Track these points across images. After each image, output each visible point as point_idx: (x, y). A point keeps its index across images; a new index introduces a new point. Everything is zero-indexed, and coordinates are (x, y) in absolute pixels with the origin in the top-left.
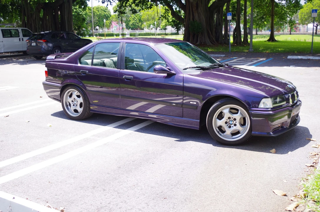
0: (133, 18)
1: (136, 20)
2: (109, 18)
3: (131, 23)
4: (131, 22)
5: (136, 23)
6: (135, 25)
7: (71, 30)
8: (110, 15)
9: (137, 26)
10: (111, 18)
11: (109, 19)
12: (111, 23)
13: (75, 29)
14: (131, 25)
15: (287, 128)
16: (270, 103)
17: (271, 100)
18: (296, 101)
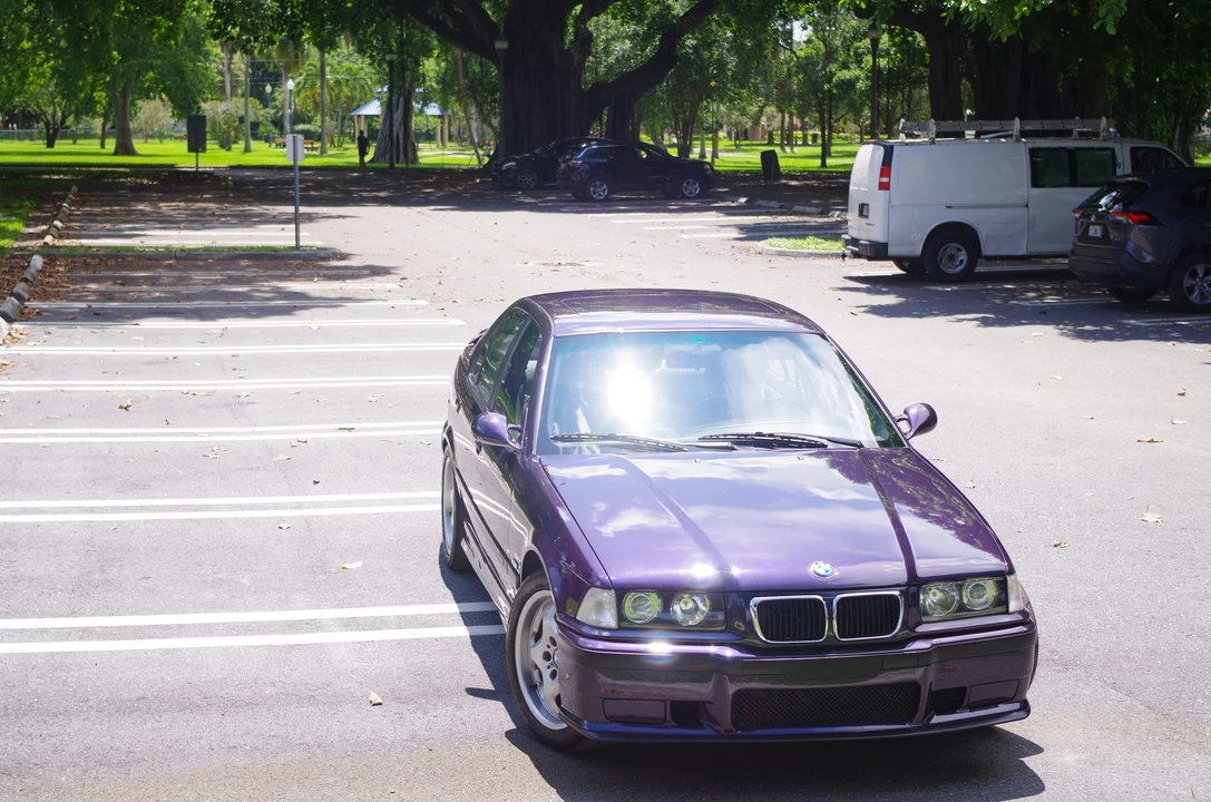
15: (718, 731)
16: (611, 608)
17: (619, 599)
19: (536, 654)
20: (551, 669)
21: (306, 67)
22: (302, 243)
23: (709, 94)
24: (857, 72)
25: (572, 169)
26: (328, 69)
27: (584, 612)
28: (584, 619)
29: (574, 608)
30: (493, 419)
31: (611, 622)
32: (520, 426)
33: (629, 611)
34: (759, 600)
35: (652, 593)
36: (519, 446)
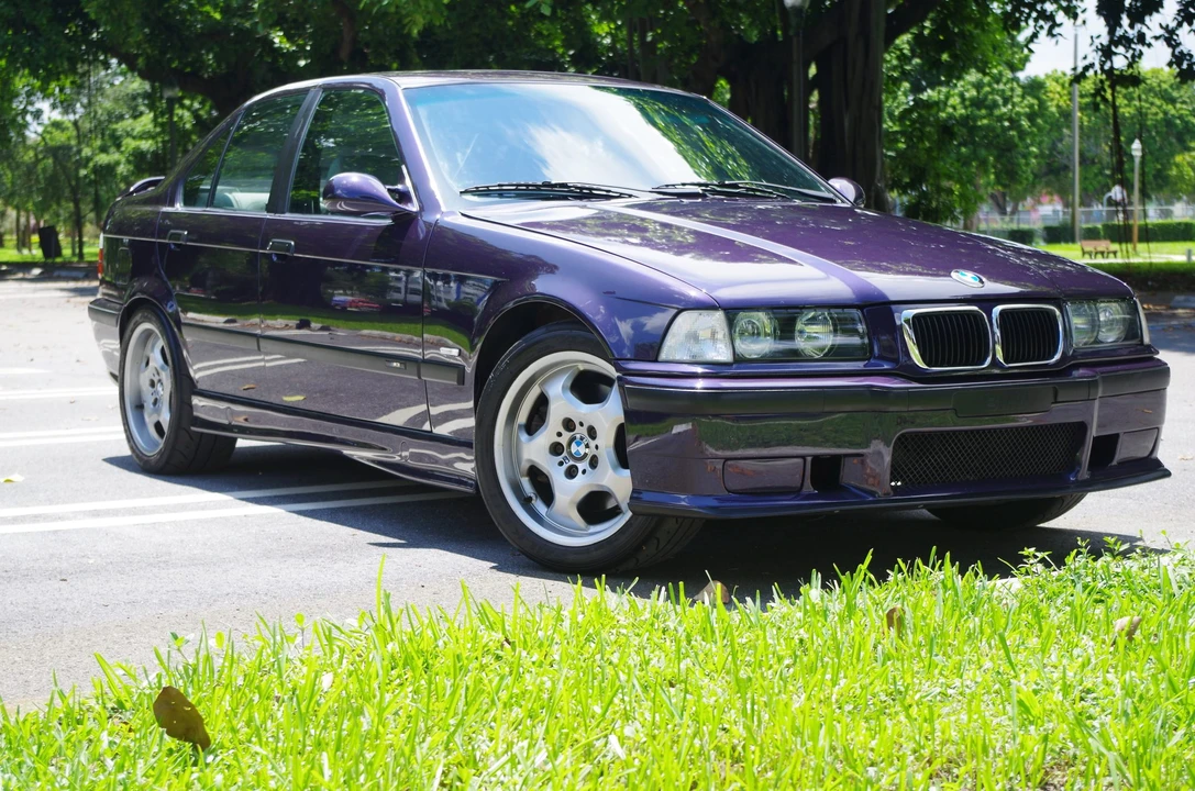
15: (872, 493)
16: (720, 336)
17: (731, 323)
18: (995, 363)
19: (535, 450)
20: (565, 466)
24: (117, 156)
27: (673, 348)
28: (678, 358)
29: (650, 348)
30: (354, 178)
31: (722, 354)
32: (399, 187)
33: (738, 342)
34: (910, 312)
35: (762, 318)
36: (413, 207)
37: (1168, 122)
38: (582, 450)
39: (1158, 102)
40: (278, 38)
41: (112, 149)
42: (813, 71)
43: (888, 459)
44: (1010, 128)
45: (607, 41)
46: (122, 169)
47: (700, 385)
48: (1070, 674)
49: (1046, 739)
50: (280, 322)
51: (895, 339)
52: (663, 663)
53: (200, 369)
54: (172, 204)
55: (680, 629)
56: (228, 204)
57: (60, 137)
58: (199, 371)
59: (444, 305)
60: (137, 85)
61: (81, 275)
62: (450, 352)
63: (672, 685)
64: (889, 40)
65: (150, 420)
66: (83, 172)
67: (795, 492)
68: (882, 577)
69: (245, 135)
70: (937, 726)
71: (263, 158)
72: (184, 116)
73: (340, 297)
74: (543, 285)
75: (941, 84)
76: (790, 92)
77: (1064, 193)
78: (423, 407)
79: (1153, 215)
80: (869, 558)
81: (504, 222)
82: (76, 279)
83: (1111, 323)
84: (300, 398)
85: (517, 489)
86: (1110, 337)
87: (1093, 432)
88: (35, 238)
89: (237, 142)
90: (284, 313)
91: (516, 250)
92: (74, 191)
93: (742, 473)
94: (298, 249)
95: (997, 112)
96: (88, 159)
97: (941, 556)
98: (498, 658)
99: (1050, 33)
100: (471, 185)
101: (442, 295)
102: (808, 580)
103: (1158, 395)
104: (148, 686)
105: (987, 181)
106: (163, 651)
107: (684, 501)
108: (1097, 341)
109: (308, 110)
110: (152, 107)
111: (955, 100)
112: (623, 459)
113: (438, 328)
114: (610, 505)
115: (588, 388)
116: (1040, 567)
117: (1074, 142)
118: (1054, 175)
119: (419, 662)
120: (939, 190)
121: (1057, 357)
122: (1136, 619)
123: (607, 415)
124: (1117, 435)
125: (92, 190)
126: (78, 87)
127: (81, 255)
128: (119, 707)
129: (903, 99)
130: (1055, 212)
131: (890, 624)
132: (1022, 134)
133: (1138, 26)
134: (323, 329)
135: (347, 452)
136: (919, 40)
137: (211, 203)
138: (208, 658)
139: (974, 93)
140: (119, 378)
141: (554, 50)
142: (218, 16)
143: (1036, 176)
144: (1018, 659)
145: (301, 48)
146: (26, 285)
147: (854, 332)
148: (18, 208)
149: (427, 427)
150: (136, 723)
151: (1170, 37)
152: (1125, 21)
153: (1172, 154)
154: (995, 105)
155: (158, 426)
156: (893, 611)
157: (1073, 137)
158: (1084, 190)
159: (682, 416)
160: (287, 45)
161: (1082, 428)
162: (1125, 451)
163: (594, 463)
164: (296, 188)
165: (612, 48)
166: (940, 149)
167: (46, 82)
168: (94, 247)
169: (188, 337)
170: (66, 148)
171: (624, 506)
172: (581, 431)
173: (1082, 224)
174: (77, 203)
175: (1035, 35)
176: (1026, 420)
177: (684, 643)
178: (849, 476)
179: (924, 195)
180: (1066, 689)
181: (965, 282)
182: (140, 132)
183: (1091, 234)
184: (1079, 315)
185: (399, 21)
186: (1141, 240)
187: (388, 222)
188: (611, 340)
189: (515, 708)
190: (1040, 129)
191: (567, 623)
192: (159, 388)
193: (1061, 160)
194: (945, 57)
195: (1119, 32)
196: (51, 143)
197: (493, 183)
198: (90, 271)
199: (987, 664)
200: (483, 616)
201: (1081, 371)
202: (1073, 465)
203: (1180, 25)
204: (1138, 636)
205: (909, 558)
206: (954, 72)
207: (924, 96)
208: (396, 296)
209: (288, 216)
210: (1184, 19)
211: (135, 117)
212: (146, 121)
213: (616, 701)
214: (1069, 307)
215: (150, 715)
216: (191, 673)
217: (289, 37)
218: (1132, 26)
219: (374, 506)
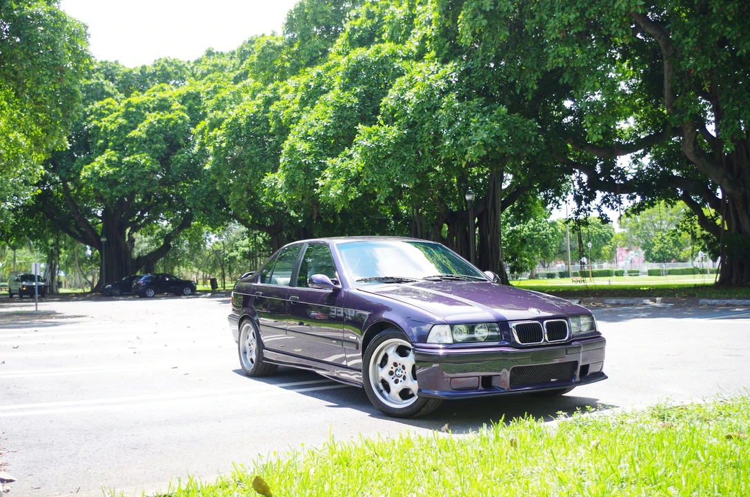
0: (660, 237)
1: (666, 241)
2: (609, 240)
3: (655, 249)
4: (655, 247)
5: (667, 248)
6: (665, 253)
7: (497, 261)
8: (611, 234)
9: (670, 255)
10: (612, 240)
11: (609, 243)
12: (614, 250)
13: (507, 259)
14: (656, 253)
15: (503, 389)
16: (448, 334)
17: (452, 329)
18: (545, 340)
19: (384, 373)
20: (394, 379)
21: (7, 258)
22: (38, 309)
23: (178, 264)
24: (237, 253)
25: (139, 285)
26: (17, 258)
27: (431, 339)
28: (433, 342)
29: (423, 338)
30: (319, 277)
31: (450, 341)
32: (335, 279)
33: (454, 335)
34: (515, 324)
35: (463, 327)
36: (340, 286)
37: (600, 235)
38: (400, 373)
39: (596, 228)
40: (292, 213)
41: (235, 251)
42: (476, 220)
43: (508, 375)
44: (545, 238)
45: (405, 212)
46: (238, 258)
47: (441, 352)
48: (576, 464)
49: (568, 493)
50: (292, 322)
51: (509, 332)
52: (431, 462)
53: (266, 339)
54: (256, 283)
55: (437, 447)
56: (276, 283)
57: (218, 247)
58: (265, 339)
59: (350, 318)
60: (244, 229)
61: (224, 295)
62: (353, 338)
63: (435, 470)
64: (503, 209)
65: (249, 358)
66: (225, 259)
67: (476, 389)
68: (508, 424)
69: (282, 257)
70: (530, 487)
71: (288, 264)
72: (260, 239)
73: (313, 313)
74: (386, 315)
75: (521, 223)
76: (469, 229)
77: (565, 260)
78: (344, 355)
79: (596, 267)
80: (503, 417)
81: (370, 292)
82: (223, 297)
83: (585, 324)
84: (300, 350)
85: (377, 387)
86: (585, 329)
87: (581, 364)
88: (209, 281)
89: (280, 259)
90: (294, 319)
91: (374, 302)
92: (222, 266)
93: (457, 382)
94: (300, 300)
95: (541, 233)
96: (227, 255)
97: (528, 416)
98: (373, 461)
99: (558, 208)
100: (360, 278)
101: (349, 314)
102: (482, 426)
103: (603, 348)
104: (250, 472)
105: (538, 256)
106: (255, 460)
107: (436, 393)
108: (580, 331)
109: (303, 251)
110: (248, 236)
111: (526, 229)
112: (415, 377)
113: (348, 326)
114: (410, 393)
115: (402, 351)
116: (564, 417)
117: (567, 243)
118: (561, 253)
119: (345, 463)
120: (522, 261)
121: (567, 338)
122: (598, 441)
123: (409, 361)
124: (588, 365)
125: (228, 265)
126: (223, 229)
127: (224, 287)
128: (240, 481)
129: (508, 229)
130: (562, 266)
131: (512, 446)
132: (550, 240)
133: (588, 205)
134: (307, 325)
135: (318, 372)
136: (512, 210)
137: (270, 282)
138: (271, 462)
139: (532, 226)
140: (238, 342)
141: (387, 215)
142: (272, 205)
143: (555, 254)
144: (558, 457)
145: (300, 216)
146: (206, 299)
147: (495, 331)
148: (203, 271)
149: (344, 363)
150: (246, 488)
151: (599, 209)
152: (583, 203)
153: (602, 246)
154: (540, 230)
155: (251, 360)
156: (512, 440)
157: (567, 240)
158: (572, 259)
159: (435, 362)
160: (294, 215)
161: (576, 363)
162: (592, 370)
163: (404, 378)
164: (300, 276)
165: (407, 214)
166: (521, 247)
167: (214, 229)
168: (230, 285)
169: (261, 328)
170: (219, 251)
171: (415, 393)
172: (400, 367)
173: (572, 271)
174: (223, 269)
175: (552, 209)
176: (557, 361)
177: (439, 453)
178: (495, 383)
179: (517, 263)
180: (575, 470)
181: (533, 312)
182: (245, 244)
183: (575, 275)
184: (574, 322)
185: (333, 206)
186: (593, 276)
187: (331, 291)
188: (410, 335)
189: (379, 481)
190: (556, 239)
191: (396, 446)
192: (252, 346)
193: (563, 249)
194: (522, 215)
195: (581, 207)
196: (215, 249)
197: (367, 278)
198: (228, 293)
199: (547, 460)
200: (366, 443)
201: (576, 343)
202: (574, 376)
203: (602, 204)
204: (599, 447)
205: (517, 416)
206: (526, 220)
207: (515, 228)
208: (333, 314)
209: (296, 288)
210: (604, 202)
211: (243, 240)
212: (247, 241)
213: (415, 479)
214: (570, 319)
215: (251, 485)
216: (265, 467)
217: (296, 213)
218: (586, 205)
219: (327, 390)
